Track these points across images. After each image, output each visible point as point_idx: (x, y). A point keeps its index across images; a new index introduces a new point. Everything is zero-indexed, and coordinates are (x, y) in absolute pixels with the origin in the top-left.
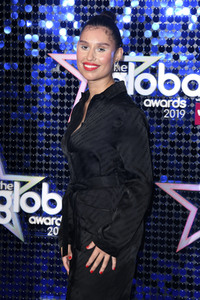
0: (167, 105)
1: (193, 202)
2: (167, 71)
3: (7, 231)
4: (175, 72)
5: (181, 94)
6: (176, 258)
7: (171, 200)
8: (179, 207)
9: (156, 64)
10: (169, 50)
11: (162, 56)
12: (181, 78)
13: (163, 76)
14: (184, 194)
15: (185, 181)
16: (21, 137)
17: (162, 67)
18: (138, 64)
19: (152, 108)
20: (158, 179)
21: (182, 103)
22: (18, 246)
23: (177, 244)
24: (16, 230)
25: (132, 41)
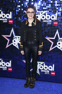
0: (48, 21)
1: (52, 41)
2: (48, 14)
3: (15, 47)
4: (49, 15)
5: (50, 19)
6: (49, 52)
7: (48, 41)
8: (50, 42)
9: (45, 13)
10: (48, 10)
11: (47, 11)
12: (51, 16)
13: (47, 15)
14: (51, 40)
15: (51, 37)
16: (18, 28)
17: (47, 14)
18: (42, 13)
19: (44, 22)
20: (45, 37)
21: (51, 21)
22: (18, 50)
23: (49, 50)
24: (17, 47)
25: (41, 8)
